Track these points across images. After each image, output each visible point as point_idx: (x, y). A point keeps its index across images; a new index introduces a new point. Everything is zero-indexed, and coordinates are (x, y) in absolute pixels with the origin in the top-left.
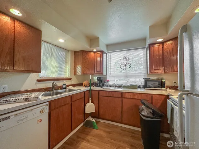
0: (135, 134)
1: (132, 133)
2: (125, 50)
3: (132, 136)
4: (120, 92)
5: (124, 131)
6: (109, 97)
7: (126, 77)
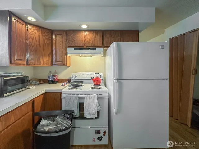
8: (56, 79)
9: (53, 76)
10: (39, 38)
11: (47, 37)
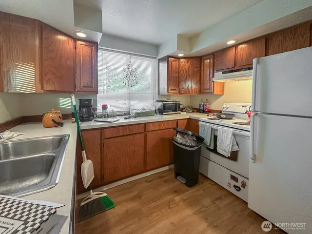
0: (164, 177)
1: (161, 177)
2: (131, 54)
3: (165, 182)
4: (142, 124)
5: (151, 181)
6: (125, 136)
7: (130, 98)
8: (207, 108)
9: (204, 105)
10: (189, 68)
11: (195, 66)
